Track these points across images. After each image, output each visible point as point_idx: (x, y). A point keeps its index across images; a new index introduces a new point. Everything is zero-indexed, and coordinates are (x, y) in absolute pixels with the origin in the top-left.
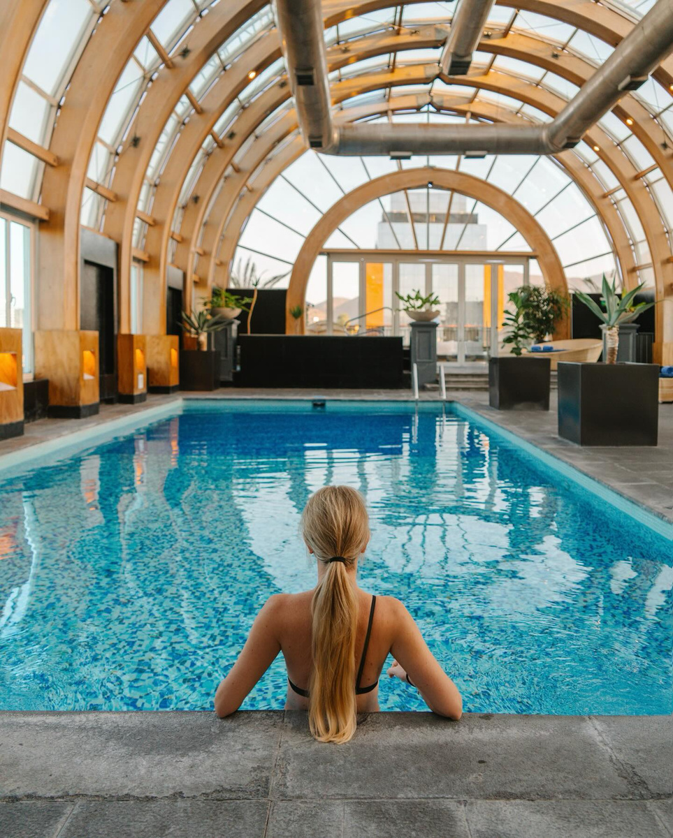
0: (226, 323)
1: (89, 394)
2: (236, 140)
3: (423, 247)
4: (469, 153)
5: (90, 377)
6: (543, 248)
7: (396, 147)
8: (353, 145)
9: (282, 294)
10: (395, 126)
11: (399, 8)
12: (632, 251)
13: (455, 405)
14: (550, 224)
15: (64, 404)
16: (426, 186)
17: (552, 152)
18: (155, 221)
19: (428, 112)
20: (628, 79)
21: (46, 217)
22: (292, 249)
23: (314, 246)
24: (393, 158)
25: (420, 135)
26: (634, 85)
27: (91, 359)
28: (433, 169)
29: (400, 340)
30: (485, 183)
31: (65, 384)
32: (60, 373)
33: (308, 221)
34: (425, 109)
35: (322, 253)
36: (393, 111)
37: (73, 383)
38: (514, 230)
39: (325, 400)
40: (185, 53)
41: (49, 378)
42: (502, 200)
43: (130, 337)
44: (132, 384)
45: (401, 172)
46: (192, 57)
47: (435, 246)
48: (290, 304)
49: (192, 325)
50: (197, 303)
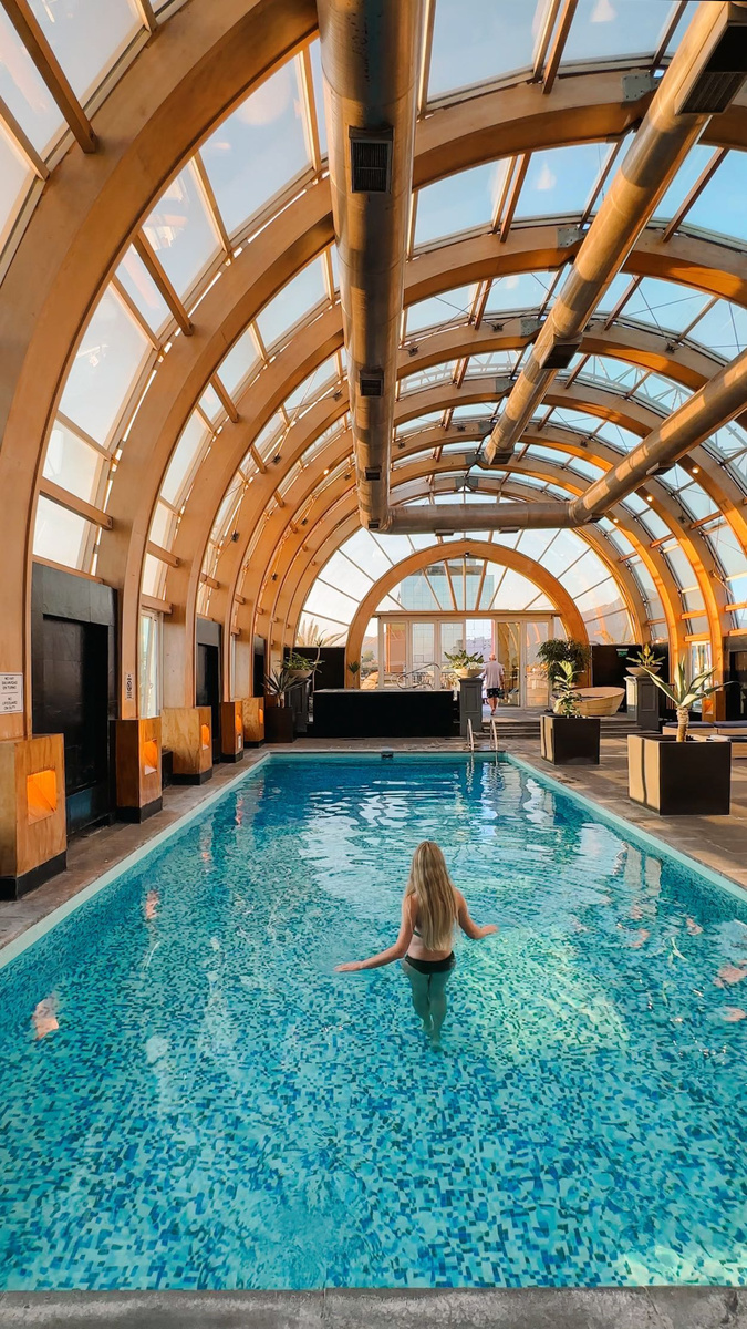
0: (300, 681)
1: (206, 762)
2: (308, 526)
3: (461, 608)
4: (503, 529)
5: (206, 747)
6: (565, 606)
7: (440, 525)
8: (403, 523)
9: (340, 652)
10: (440, 507)
11: (449, 410)
12: (645, 607)
13: (505, 755)
14: (571, 585)
15: (185, 773)
16: (464, 557)
17: (577, 526)
18: (244, 600)
19: (465, 492)
20: (657, 466)
21: (170, 611)
22: (348, 612)
23: (367, 609)
24: (437, 535)
25: (461, 514)
26: (662, 470)
27: (207, 731)
28: (468, 540)
29: (451, 694)
30: (514, 551)
31: (187, 754)
32: (182, 746)
33: (363, 588)
34: (462, 489)
35: (374, 616)
36: (434, 492)
37: (193, 754)
38: (540, 592)
39: (392, 752)
40: (277, 459)
41: (172, 750)
42: (530, 565)
43: (232, 705)
44: (233, 747)
45: (442, 544)
46: (282, 463)
47: (471, 607)
48: (348, 659)
49: (273, 684)
50: (275, 666)
